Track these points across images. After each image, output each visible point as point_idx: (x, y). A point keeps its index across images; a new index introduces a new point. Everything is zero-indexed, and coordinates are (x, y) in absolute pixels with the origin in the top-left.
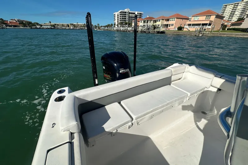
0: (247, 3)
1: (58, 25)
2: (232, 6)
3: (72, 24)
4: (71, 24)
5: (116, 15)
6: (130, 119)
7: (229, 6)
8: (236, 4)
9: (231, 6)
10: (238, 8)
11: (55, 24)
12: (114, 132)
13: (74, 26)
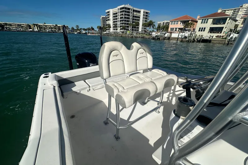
0: (247, 9)
1: (10, 25)
2: (232, 11)
3: (37, 25)
4: (34, 25)
5: (111, 14)
6: (88, 86)
7: (228, 11)
8: (236, 9)
9: (230, 11)
10: (239, 14)
11: (6, 24)
12: (78, 92)
13: (40, 27)
